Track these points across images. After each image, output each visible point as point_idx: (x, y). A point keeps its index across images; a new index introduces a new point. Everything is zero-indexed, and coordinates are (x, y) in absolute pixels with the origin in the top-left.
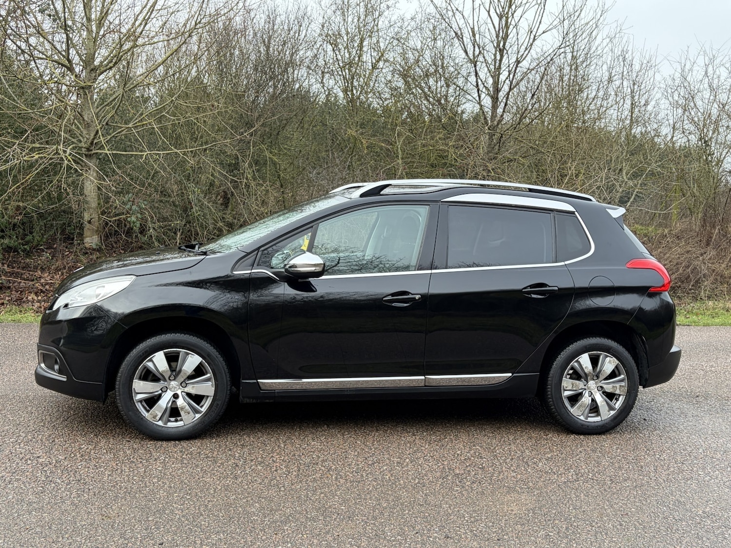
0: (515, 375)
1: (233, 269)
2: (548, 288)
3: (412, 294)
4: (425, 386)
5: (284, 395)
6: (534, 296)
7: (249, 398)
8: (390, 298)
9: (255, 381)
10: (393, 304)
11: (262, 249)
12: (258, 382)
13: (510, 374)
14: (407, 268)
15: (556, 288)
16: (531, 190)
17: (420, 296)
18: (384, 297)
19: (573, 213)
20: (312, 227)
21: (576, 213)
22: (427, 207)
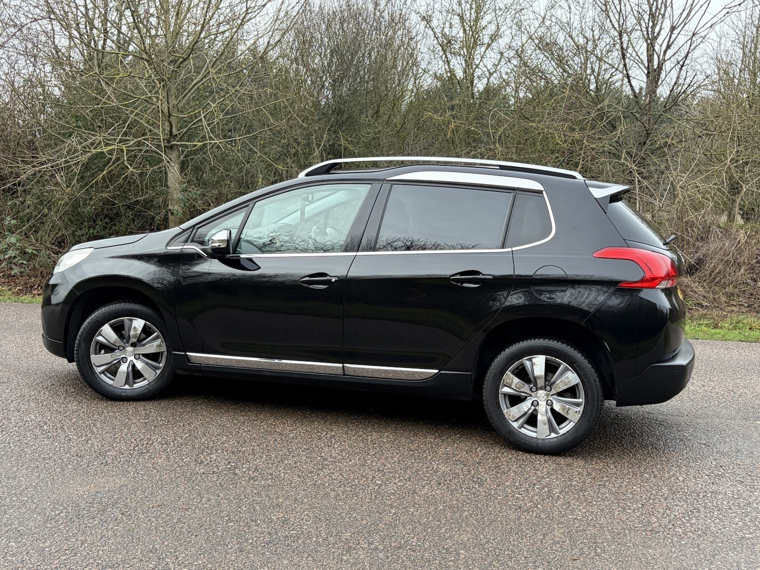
0: (442, 372)
1: (168, 245)
2: (481, 276)
3: (330, 276)
4: (344, 375)
5: (208, 369)
6: (465, 285)
7: (180, 369)
8: (307, 279)
9: (183, 353)
10: (311, 286)
11: (198, 226)
12: (187, 355)
13: (437, 371)
14: (332, 249)
15: (491, 277)
16: (502, 167)
17: (337, 279)
18: (302, 278)
19: (540, 192)
20: (248, 206)
21: (544, 192)
22: (369, 186)
